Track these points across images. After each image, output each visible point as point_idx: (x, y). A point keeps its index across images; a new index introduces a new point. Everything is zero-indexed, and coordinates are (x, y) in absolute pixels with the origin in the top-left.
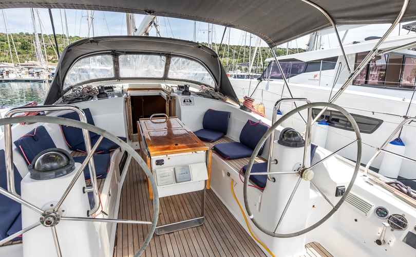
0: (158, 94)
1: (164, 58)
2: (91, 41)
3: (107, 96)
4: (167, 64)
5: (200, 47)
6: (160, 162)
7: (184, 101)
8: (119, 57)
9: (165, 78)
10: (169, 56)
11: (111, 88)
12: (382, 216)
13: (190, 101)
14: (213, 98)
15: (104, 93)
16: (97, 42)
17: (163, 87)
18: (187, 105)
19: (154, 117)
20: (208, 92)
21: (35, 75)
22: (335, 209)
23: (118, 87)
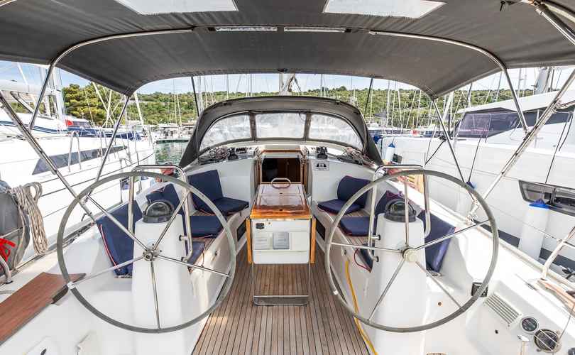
0: (296, 157)
1: (304, 116)
2: (225, 104)
3: (237, 158)
4: (308, 122)
5: (338, 104)
6: (260, 226)
7: (318, 166)
8: (256, 117)
9: (306, 138)
10: (309, 113)
11: (243, 149)
12: (528, 330)
13: (325, 166)
14: (357, 162)
15: (234, 155)
16: (230, 104)
17: (301, 150)
18: (320, 169)
19: (275, 181)
20: (351, 155)
21: (170, 134)
22: (462, 310)
23: (252, 148)
